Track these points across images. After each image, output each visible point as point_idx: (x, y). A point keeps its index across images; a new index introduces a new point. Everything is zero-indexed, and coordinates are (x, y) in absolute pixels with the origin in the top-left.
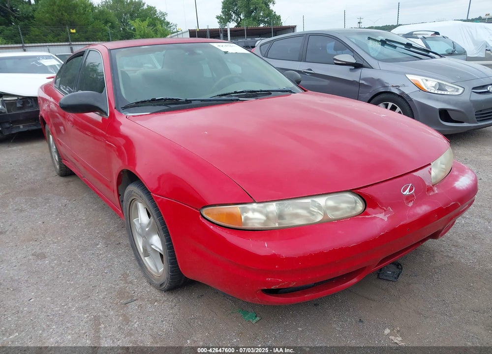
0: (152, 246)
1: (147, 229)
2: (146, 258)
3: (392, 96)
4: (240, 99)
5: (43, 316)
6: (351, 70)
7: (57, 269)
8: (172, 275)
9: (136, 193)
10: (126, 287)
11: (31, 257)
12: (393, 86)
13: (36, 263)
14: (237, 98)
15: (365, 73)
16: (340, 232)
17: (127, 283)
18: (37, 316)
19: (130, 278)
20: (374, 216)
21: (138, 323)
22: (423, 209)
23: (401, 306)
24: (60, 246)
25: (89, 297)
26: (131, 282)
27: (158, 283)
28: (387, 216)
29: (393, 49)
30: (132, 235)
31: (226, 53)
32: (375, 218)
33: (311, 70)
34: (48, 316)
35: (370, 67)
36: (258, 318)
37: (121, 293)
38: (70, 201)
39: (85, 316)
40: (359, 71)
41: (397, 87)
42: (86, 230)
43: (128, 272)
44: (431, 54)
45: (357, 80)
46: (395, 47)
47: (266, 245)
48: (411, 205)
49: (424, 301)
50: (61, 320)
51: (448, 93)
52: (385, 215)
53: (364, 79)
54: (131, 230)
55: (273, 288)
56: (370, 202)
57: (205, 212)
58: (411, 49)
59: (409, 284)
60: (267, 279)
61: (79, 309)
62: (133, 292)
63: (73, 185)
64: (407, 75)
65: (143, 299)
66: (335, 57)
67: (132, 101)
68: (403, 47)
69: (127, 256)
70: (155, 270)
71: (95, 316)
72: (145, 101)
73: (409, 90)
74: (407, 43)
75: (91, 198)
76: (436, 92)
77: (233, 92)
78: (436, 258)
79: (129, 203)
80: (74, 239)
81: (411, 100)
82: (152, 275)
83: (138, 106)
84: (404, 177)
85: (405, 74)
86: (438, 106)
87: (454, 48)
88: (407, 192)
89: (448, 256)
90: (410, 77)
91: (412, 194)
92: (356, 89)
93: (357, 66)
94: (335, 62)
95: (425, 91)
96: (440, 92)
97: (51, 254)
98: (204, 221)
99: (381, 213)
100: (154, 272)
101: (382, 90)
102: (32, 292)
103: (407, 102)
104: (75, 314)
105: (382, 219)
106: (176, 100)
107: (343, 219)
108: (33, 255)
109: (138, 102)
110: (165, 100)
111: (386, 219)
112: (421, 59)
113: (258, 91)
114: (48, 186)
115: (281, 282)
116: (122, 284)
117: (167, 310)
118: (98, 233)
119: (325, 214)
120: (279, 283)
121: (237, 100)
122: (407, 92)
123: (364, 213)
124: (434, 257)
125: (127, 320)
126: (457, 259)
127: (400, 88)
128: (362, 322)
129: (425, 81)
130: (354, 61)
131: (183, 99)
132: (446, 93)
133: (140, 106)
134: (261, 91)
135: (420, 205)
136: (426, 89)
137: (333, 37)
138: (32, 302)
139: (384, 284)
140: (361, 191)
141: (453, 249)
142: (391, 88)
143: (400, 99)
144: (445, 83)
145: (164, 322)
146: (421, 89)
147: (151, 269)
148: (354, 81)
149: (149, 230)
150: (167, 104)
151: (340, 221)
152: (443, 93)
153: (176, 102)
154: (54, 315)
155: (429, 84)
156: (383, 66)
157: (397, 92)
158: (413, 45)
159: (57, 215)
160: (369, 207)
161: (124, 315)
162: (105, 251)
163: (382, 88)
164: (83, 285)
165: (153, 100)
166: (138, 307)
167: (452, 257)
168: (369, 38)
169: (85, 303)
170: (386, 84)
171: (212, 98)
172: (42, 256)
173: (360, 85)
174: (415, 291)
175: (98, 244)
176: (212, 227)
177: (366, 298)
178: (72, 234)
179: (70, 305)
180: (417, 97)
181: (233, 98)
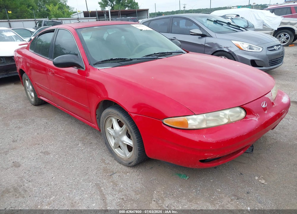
0: (124, 142)
1: (120, 133)
2: (115, 149)
3: (224, 53)
4: (159, 57)
5: (65, 186)
6: (199, 38)
7: (60, 160)
8: (139, 157)
9: (114, 113)
10: (107, 166)
11: (40, 154)
12: (224, 47)
13: (46, 157)
14: (157, 57)
15: (208, 40)
16: (238, 128)
17: (106, 164)
18: (61, 186)
19: (107, 161)
20: (251, 119)
21: (122, 185)
22: (272, 114)
23: (259, 165)
24: (55, 147)
25: (87, 174)
26: (108, 164)
27: (128, 162)
28: (257, 118)
29: (221, 26)
30: (106, 137)
31: (141, 30)
32: (252, 120)
33: (176, 38)
34: (68, 185)
35: (211, 36)
36: (188, 177)
37: (105, 170)
38: (48, 120)
39: (90, 184)
40: (204, 39)
41: (227, 48)
42: (67, 137)
43: (104, 158)
44: (241, 28)
45: (204, 44)
46: (222, 25)
47: (204, 137)
48: (266, 112)
49: (269, 162)
50: (77, 187)
51: (255, 51)
52: (256, 118)
53: (208, 43)
54: (105, 134)
55: (207, 159)
56: (248, 112)
57: (165, 121)
58: (230, 26)
59: (259, 154)
60: (205, 154)
61: (84, 180)
62: (112, 169)
63: (45, 110)
64: (232, 41)
65: (119, 172)
66: (191, 31)
67: (99, 60)
68: (226, 24)
69: (99, 149)
70: (124, 156)
71: (96, 184)
72: (107, 60)
73: (234, 50)
74: (228, 22)
75: (61, 118)
76: (248, 50)
77: (153, 53)
78: (268, 140)
79: (106, 119)
80: (62, 142)
81: (235, 55)
82: (122, 158)
83: (103, 63)
84: (262, 98)
85: (231, 40)
86: (250, 58)
87: (248, 24)
88: (264, 106)
89: (273, 139)
90: (234, 42)
91: (266, 107)
92: (203, 49)
93: (203, 36)
94: (191, 33)
95: (242, 50)
96: (250, 50)
97: (52, 151)
98: (164, 126)
99: (254, 117)
100: (123, 157)
101: (218, 49)
102: (52, 174)
103: (233, 56)
104: (83, 183)
105: (255, 120)
106: (124, 59)
107: (237, 121)
108: (41, 153)
109: (103, 61)
110: (118, 59)
111: (257, 120)
112: (237, 32)
113: (166, 53)
114: (30, 112)
115: (212, 155)
116: (104, 165)
117: (136, 177)
118: (75, 138)
119: (229, 119)
120: (211, 156)
121: (157, 58)
122: (232, 51)
123: (245, 118)
124: (266, 139)
125: (115, 184)
126: (278, 140)
127: (228, 48)
128: (242, 174)
129: (242, 44)
130: (201, 33)
131: (129, 58)
132: (253, 51)
133: (105, 63)
134: (168, 53)
135: (270, 112)
136: (243, 49)
137: (188, 19)
138: (54, 179)
139: (247, 155)
140: (245, 106)
141: (275, 135)
142: (224, 48)
143: (228, 55)
144: (252, 45)
145: (137, 183)
146: (240, 49)
147: (120, 155)
148: (202, 44)
149: (121, 133)
150: (119, 62)
151: (236, 122)
152: (252, 51)
153: (124, 60)
154: (71, 185)
155: (245, 46)
156: (218, 36)
157: (227, 51)
158: (231, 24)
159: (44, 129)
160: (248, 115)
161: (112, 182)
162: (84, 147)
163: (218, 48)
164: (80, 167)
165: (112, 59)
166: (119, 176)
167: (276, 139)
168: (208, 19)
169: (87, 177)
170: (220, 46)
171: (143, 58)
172: (47, 153)
173: (205, 46)
174: (263, 157)
175: (78, 144)
176: (170, 129)
177: (240, 162)
178: (59, 140)
179: (78, 179)
180: (238, 53)
181: (155, 57)
